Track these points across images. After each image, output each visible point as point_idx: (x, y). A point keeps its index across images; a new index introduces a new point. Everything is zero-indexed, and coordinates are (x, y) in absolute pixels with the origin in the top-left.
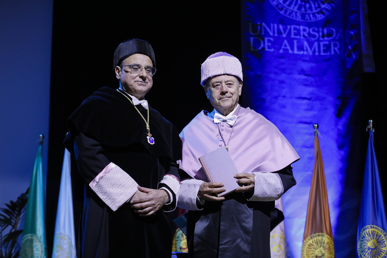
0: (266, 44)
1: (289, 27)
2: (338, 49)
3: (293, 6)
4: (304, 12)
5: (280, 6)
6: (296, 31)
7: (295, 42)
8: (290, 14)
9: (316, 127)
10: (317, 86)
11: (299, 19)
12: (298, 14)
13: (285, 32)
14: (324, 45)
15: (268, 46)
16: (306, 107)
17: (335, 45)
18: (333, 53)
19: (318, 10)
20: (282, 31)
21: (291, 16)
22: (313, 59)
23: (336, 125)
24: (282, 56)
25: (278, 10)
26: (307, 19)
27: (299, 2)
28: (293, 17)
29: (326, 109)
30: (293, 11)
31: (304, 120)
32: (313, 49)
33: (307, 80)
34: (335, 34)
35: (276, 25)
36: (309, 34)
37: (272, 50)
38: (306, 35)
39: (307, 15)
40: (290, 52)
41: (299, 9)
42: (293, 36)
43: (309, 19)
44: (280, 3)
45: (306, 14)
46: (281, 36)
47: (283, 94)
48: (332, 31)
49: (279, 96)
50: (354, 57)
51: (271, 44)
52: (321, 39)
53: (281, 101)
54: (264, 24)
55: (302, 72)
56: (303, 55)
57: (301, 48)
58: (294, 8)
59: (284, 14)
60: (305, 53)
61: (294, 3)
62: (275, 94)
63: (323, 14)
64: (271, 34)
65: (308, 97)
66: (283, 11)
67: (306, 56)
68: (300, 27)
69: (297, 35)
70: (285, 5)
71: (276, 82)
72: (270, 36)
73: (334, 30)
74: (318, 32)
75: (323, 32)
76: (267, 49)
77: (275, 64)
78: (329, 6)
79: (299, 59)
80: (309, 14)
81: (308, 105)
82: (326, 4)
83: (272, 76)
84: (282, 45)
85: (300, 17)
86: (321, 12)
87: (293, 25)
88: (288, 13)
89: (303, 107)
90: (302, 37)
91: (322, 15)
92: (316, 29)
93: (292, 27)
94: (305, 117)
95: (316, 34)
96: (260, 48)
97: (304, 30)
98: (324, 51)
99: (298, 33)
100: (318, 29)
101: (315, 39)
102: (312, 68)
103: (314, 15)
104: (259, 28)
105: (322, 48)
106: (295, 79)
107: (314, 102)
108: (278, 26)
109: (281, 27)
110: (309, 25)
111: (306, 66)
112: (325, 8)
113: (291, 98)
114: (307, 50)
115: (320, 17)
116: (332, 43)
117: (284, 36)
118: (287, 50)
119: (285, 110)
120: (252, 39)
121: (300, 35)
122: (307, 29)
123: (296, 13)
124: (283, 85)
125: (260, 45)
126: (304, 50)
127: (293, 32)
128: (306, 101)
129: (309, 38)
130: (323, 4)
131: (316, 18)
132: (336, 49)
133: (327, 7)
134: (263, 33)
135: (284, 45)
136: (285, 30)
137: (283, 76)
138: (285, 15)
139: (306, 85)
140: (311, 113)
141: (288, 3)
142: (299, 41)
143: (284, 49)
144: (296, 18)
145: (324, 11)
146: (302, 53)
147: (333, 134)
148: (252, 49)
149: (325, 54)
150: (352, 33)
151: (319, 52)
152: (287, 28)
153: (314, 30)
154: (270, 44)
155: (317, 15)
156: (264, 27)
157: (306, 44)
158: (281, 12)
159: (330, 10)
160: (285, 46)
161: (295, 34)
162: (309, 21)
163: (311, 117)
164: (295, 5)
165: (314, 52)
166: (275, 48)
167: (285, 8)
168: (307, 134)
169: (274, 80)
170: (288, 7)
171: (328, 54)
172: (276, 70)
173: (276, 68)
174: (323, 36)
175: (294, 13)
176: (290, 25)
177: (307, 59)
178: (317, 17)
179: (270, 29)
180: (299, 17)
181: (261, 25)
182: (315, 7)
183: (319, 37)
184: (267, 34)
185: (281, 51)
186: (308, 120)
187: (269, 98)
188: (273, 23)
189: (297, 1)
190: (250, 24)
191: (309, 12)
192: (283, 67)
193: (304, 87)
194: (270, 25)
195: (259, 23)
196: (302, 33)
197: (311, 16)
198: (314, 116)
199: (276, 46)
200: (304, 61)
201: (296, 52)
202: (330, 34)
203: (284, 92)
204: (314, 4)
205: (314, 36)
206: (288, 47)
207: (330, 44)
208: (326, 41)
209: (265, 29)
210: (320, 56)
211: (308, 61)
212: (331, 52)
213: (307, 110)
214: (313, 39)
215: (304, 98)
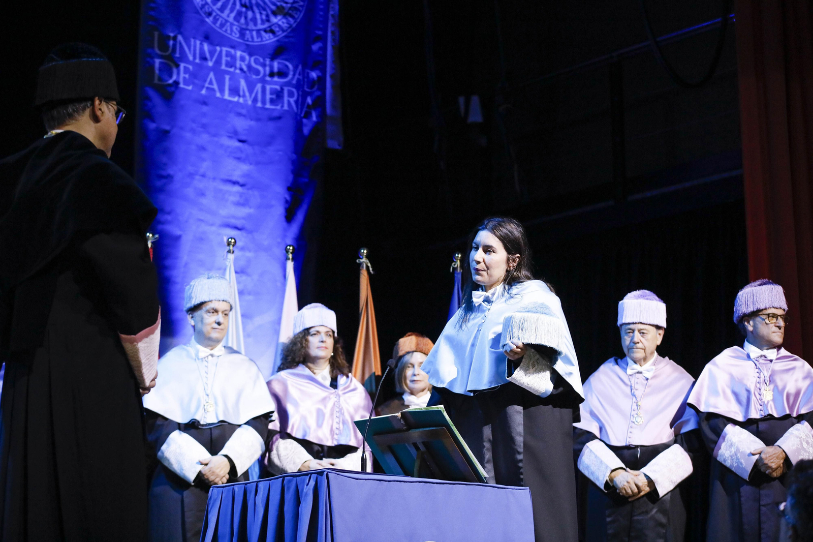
0: (181, 75)
2: (295, 102)
3: (227, 12)
4: (244, 27)
5: (206, 9)
6: (229, 59)
7: (227, 77)
8: (222, 26)
10: (257, 163)
11: (235, 36)
12: (234, 28)
13: (212, 56)
14: (271, 94)
15: (184, 78)
16: (236, 198)
17: (291, 94)
18: (286, 107)
19: (266, 25)
20: (208, 55)
21: (224, 29)
22: (255, 114)
23: (284, 237)
24: (204, 101)
25: (204, 15)
26: (248, 40)
27: (238, 7)
28: (226, 31)
29: (271, 206)
30: (227, 21)
31: (233, 221)
32: (253, 95)
33: (239, 149)
34: (291, 73)
35: (198, 42)
36: (249, 67)
37: (190, 88)
38: (245, 68)
39: (248, 32)
40: (218, 95)
41: (237, 18)
42: (223, 67)
43: (250, 40)
44: (207, 3)
45: (247, 29)
46: (205, 63)
47: (202, 171)
48: (287, 66)
49: (196, 173)
50: (314, 118)
51: (190, 76)
53: (199, 183)
54: (180, 38)
55: (234, 134)
56: (238, 102)
57: (235, 91)
58: (228, 16)
59: (211, 24)
60: (241, 100)
61: (229, 6)
62: (190, 169)
63: (274, 34)
64: (191, 58)
65: (241, 181)
66: (211, 18)
67: (242, 106)
68: (236, 53)
69: (231, 67)
70: (214, 8)
71: (193, 147)
72: (188, 62)
73: (290, 66)
74: (264, 65)
75: (271, 67)
76: (182, 85)
77: (193, 114)
78: (284, 21)
79: (231, 111)
80: (251, 31)
81: (241, 195)
82: (279, 17)
83: (188, 135)
84: (205, 81)
85: (238, 35)
86: (270, 30)
87: (225, 46)
89: (232, 199)
90: (238, 71)
91: (271, 35)
92: (261, 60)
93: (224, 49)
94: (234, 217)
95: (260, 68)
97: (242, 59)
98: (272, 102)
99: (231, 64)
100: (264, 59)
101: (259, 77)
102: (250, 130)
104: (171, 43)
105: (268, 96)
106: (222, 146)
107: (250, 192)
108: (201, 44)
109: (206, 47)
110: (251, 50)
111: (241, 124)
112: (276, 23)
113: (214, 179)
114: (244, 96)
115: (268, 39)
117: (210, 64)
118: (213, 90)
119: (204, 201)
120: (157, 62)
121: (236, 67)
122: (247, 57)
123: (232, 24)
124: (204, 155)
125: (171, 76)
126: (239, 96)
127: (224, 59)
128: (237, 188)
129: (248, 74)
130: (275, 14)
131: (262, 40)
133: (280, 23)
134: (177, 55)
135: (208, 80)
136: (212, 53)
137: (204, 138)
138: (213, 26)
139: (239, 159)
140: (244, 211)
141: (219, 4)
142: (233, 76)
143: (208, 88)
144: (231, 34)
145: (276, 30)
146: (236, 99)
148: (156, 81)
149: (273, 107)
150: (314, 75)
151: (264, 102)
152: (216, 51)
153: (256, 61)
154: (187, 76)
156: (180, 43)
157: (243, 83)
158: (207, 20)
159: (285, 29)
160: (211, 83)
161: (228, 65)
162: (251, 43)
163: (244, 218)
164: (231, 11)
165: (255, 100)
166: (194, 84)
167: (214, 14)
169: (189, 143)
170: (219, 13)
171: (279, 107)
172: (194, 125)
173: (194, 121)
174: (272, 75)
175: (228, 24)
176: (220, 46)
177: (244, 111)
178: (264, 39)
179: (189, 47)
180: (236, 34)
181: (175, 38)
182: (262, 20)
183: (265, 75)
184: (184, 58)
186: (239, 223)
187: (179, 176)
188: (194, 38)
189: (234, 4)
190: (156, 34)
191: (251, 26)
192: (205, 121)
193: (235, 163)
194: (190, 41)
195: (172, 35)
196: (238, 63)
197: (254, 33)
198: (249, 217)
199: (196, 81)
200: (239, 114)
201: (227, 96)
203: (205, 166)
204: (261, 14)
205: (257, 72)
206: (215, 86)
207: (282, 89)
208: (276, 83)
209: (181, 46)
210: (263, 109)
211: (244, 116)
212: (282, 106)
213: (238, 204)
214: (254, 77)
215: (235, 183)
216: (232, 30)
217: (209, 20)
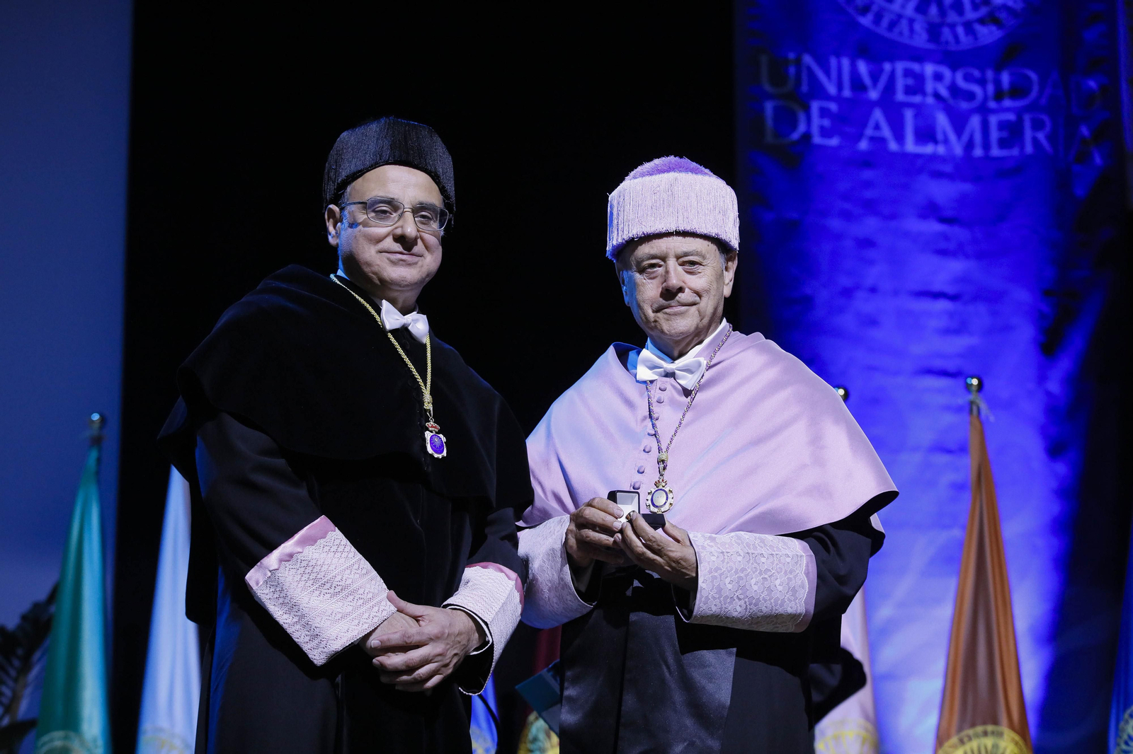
0: (814, 123)
1: (887, 67)
2: (1048, 138)
4: (937, 20)
6: (910, 81)
7: (909, 115)
8: (893, 25)
9: (974, 389)
10: (979, 256)
11: (920, 39)
12: (918, 27)
13: (875, 82)
14: (1002, 125)
15: (822, 127)
16: (942, 323)
17: (1037, 125)
18: (1029, 149)
19: (984, 11)
20: (867, 80)
21: (896, 30)
22: (966, 168)
23: (1042, 378)
24: (866, 161)
25: (853, 14)
26: (947, 43)
28: (901, 33)
29: (1007, 328)
30: (900, 17)
31: (938, 364)
32: (965, 137)
33: (946, 238)
34: (1035, 89)
35: (846, 63)
36: (954, 89)
37: (834, 142)
38: (944, 92)
39: (946, 32)
40: (893, 146)
41: (921, 9)
42: (900, 96)
43: (952, 40)
45: (941, 25)
46: (863, 95)
47: (869, 281)
48: (1029, 78)
49: (857, 287)
50: (1098, 160)
51: (832, 122)
52: (992, 104)
53: (863, 304)
54: (808, 59)
55: (931, 210)
56: (933, 158)
57: (926, 134)
58: (903, 6)
59: (872, 27)
60: (941, 150)
62: (845, 281)
63: (999, 24)
64: (832, 89)
65: (950, 290)
66: (870, 17)
67: (942, 159)
68: (923, 70)
69: (914, 94)
71: (848, 244)
72: (828, 97)
73: (1033, 76)
74: (982, 82)
75: (997, 83)
76: (817, 140)
77: (843, 186)
79: (920, 171)
80: (952, 27)
81: (951, 315)
83: (835, 224)
84: (864, 125)
85: (924, 36)
86: (991, 19)
87: (901, 58)
88: (885, 22)
89: (934, 323)
90: (930, 100)
91: (994, 28)
92: (976, 73)
93: (900, 66)
94: (941, 356)
95: (977, 89)
96: (795, 136)
97: (938, 77)
98: (1003, 144)
99: (917, 86)
100: (983, 71)
101: (974, 104)
102: (962, 200)
103: (968, 27)
104: (792, 70)
105: (995, 135)
106: (906, 234)
107: (970, 308)
108: (853, 64)
109: (863, 67)
110: (953, 60)
111: (943, 192)
112: (1005, 6)
113: (896, 293)
114: (946, 141)
115: (988, 34)
116: (1027, 118)
117: (874, 95)
118: (882, 141)
119: (877, 334)
120: (769, 107)
121: (924, 94)
122: (947, 73)
124: (871, 253)
125: (794, 126)
126: (936, 142)
127: (900, 83)
128: (942, 305)
129: (951, 101)
131: (976, 38)
132: (1041, 136)
133: (1010, 3)
134: (805, 88)
135: (871, 123)
136: (875, 77)
137: (869, 225)
138: (877, 30)
139: (943, 253)
140: (959, 343)
142: (919, 110)
143: (872, 139)
144: (911, 38)
145: (1003, 16)
146: (928, 149)
147: (1033, 408)
148: (769, 138)
149: (1003, 153)
150: (1092, 84)
151: (986, 146)
152: (882, 70)
153: (968, 78)
154: (826, 123)
155: (978, 27)
156: (809, 69)
157: (942, 121)
158: (862, 20)
159: (1020, 11)
160: (877, 127)
161: (909, 91)
162: (953, 47)
163: (961, 356)
165: (969, 146)
166: (842, 134)
167: (875, 8)
168: (948, 408)
169: (839, 237)
170: (884, 4)
171: (1015, 152)
172: (847, 206)
173: (846, 197)
174: (999, 96)
175: (904, 24)
176: (892, 60)
177: (948, 168)
178: (979, 36)
179: (827, 72)
180: (920, 35)
181: (798, 62)
182: (973, 3)
183: (986, 99)
184: (818, 91)
185: (863, 145)
186: (951, 365)
187: (823, 295)
188: (838, 56)
190: (764, 59)
191: (952, 17)
192: (869, 194)
193: (935, 261)
194: (829, 61)
195: (791, 56)
196: (930, 86)
197: (960, 30)
198: (970, 353)
199: (847, 129)
200: (938, 175)
201: (911, 146)
202: (1019, 90)
203: (874, 274)
205: (970, 96)
206: (886, 132)
207: (1020, 121)
208: (1008, 110)
209: (812, 75)
210: (987, 157)
211: (950, 177)
212: (1022, 147)
213: (948, 332)
214: (964, 105)
215: (937, 295)
216: (912, 30)
217: (866, 21)
